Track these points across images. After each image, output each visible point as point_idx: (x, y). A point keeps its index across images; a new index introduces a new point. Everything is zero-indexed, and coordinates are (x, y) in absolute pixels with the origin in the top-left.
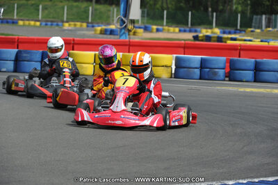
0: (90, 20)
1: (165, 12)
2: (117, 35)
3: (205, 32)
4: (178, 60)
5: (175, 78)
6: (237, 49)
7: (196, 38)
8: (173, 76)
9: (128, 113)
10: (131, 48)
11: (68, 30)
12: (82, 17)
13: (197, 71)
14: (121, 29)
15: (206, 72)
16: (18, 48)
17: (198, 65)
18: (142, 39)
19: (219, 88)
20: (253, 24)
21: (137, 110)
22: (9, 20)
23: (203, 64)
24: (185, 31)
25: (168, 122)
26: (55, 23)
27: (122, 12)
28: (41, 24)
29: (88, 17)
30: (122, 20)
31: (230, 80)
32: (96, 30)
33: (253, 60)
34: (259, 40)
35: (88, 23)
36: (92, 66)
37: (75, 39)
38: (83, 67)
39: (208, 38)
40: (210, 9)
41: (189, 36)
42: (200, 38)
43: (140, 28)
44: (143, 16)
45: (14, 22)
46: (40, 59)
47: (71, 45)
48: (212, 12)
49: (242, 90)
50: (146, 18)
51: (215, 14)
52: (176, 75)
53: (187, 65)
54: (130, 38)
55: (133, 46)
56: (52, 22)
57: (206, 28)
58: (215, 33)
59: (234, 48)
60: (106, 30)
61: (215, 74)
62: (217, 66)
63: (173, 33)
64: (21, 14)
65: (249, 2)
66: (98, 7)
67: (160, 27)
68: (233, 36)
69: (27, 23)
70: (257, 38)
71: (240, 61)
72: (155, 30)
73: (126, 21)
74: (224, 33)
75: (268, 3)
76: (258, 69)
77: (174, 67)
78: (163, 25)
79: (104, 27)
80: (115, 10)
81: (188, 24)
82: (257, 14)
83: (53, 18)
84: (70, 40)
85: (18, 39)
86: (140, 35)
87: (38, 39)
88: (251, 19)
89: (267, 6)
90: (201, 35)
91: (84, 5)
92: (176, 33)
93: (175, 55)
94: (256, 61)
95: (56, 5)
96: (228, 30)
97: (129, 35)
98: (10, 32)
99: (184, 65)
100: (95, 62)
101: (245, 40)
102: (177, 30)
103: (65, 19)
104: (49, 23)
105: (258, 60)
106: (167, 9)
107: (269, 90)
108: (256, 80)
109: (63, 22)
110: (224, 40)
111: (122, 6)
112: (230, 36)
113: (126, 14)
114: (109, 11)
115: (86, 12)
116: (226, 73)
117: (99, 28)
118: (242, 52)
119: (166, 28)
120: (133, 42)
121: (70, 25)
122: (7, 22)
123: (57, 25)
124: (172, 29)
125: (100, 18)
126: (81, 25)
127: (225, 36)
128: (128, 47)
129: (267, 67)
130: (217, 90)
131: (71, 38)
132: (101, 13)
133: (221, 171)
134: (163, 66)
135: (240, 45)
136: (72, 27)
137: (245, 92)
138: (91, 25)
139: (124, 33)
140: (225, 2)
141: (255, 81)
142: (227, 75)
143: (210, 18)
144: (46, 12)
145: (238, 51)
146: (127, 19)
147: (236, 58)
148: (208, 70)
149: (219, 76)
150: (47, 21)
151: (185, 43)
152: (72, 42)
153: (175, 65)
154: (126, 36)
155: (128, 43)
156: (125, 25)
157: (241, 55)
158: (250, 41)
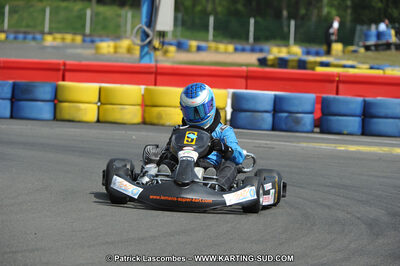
0: (88, 31)
1: (212, 20)
3: (276, 52)
4: (236, 99)
6: (332, 81)
7: (263, 62)
10: (159, 77)
11: (52, 47)
12: (74, 25)
13: (268, 117)
14: (143, 47)
15: (282, 119)
17: (270, 107)
18: (174, 62)
19: (304, 145)
20: (356, 39)
23: (278, 106)
24: (243, 50)
26: (30, 36)
27: (144, 19)
28: (7, 37)
29: (84, 26)
30: (144, 32)
31: (322, 132)
33: (360, 99)
34: (367, 66)
35: (84, 35)
36: (95, 107)
37: (68, 62)
38: (79, 109)
39: (282, 63)
40: (285, 13)
41: (252, 59)
42: (269, 63)
43: (171, 44)
44: (175, 25)
46: (9, 95)
47: (61, 73)
49: (342, 148)
50: (179, 29)
51: (293, 23)
52: (234, 124)
54: (156, 61)
55: (162, 73)
56: (25, 33)
57: (278, 46)
58: (296, 55)
59: (328, 79)
61: (298, 121)
62: (300, 110)
63: (224, 53)
65: (349, 3)
66: (102, 9)
67: (203, 44)
68: (324, 59)
70: (363, 63)
71: (338, 100)
72: (194, 49)
73: (151, 33)
74: (308, 53)
75: (380, 5)
76: (367, 114)
77: (229, 110)
78: (207, 40)
80: (130, 14)
81: (247, 39)
82: (362, 23)
83: (28, 26)
84: (59, 64)
87: (5, 62)
88: (353, 32)
89: (380, 9)
90: (270, 57)
91: (78, 6)
92: (229, 53)
93: (231, 91)
94: (365, 101)
95: (32, 6)
96: (314, 48)
97: (155, 56)
99: (246, 107)
100: (99, 100)
101: (344, 66)
102: (231, 48)
103: (47, 29)
104: (21, 36)
105: (367, 99)
106: (215, 13)
107: (386, 149)
108: (366, 131)
109: (43, 33)
110: (309, 66)
111: (145, 9)
112: (319, 59)
113: (151, 22)
114: (119, 16)
115: (81, 17)
116: (315, 120)
118: (341, 86)
119: (213, 45)
120: (162, 68)
121: (54, 39)
123: (34, 39)
124: (222, 47)
125: (104, 28)
126: (73, 40)
127: (311, 59)
128: (153, 76)
129: (382, 112)
130: (303, 148)
131: (61, 61)
132: (105, 19)
135: (339, 75)
136: (58, 42)
137: (347, 152)
138: (90, 40)
139: (147, 53)
140: (309, 4)
141: (364, 133)
143: (285, 29)
144: (16, 16)
145: (335, 84)
146: (153, 30)
147: (332, 96)
148: (285, 115)
149: (304, 125)
150: (17, 32)
151: (248, 71)
152: (62, 67)
153: (233, 107)
154: (150, 58)
155: (154, 70)
156: (148, 40)
157: (340, 92)
158: (353, 67)
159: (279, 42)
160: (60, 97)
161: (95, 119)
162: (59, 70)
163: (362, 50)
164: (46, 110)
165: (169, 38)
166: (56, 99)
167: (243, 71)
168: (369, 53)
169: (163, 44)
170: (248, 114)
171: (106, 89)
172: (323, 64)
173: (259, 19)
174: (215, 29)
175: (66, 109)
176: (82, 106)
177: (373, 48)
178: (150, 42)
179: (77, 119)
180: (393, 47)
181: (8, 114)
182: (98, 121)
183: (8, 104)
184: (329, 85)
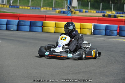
0: (54, 6)
1: (89, 3)
2: (66, 14)
3: (108, 13)
4: (95, 26)
5: (93, 34)
6: (123, 21)
7: (104, 16)
8: (92, 34)
10: (73, 20)
11: (43, 11)
12: (49, 5)
13: (104, 32)
14: (68, 11)
16: (19, 19)
17: (104, 29)
19: (114, 39)
22: (15, 6)
23: (107, 28)
24: (99, 12)
26: (37, 8)
27: (69, 3)
28: (30, 8)
29: (53, 5)
30: (69, 7)
31: (119, 36)
32: (56, 11)
35: (53, 8)
36: (54, 28)
37: (46, 15)
39: (110, 16)
40: (111, 2)
41: (100, 15)
42: (106, 16)
44: (79, 5)
45: (18, 7)
46: (29, 25)
47: (44, 19)
48: (112, 3)
50: (80, 6)
51: (113, 4)
52: (94, 33)
53: (99, 28)
54: (72, 15)
55: (74, 19)
56: (36, 7)
57: (109, 11)
58: (113, 14)
59: (121, 21)
60: (61, 11)
61: (112, 33)
62: (113, 29)
63: (93, 13)
64: (21, 3)
67: (87, 10)
68: (121, 15)
69: (24, 7)
71: (124, 27)
72: (84, 12)
74: (117, 13)
77: (93, 29)
78: (88, 9)
79: (60, 10)
80: (66, 2)
81: (100, 9)
83: (36, 5)
84: (44, 16)
85: (19, 15)
86: (77, 14)
87: (28, 15)
90: (106, 14)
93: (93, 24)
96: (119, 12)
97: (72, 14)
98: (15, 12)
99: (97, 28)
100: (55, 26)
102: (95, 12)
103: (42, 6)
104: (34, 8)
106: (90, 2)
109: (41, 7)
110: (117, 17)
112: (120, 15)
113: (70, 4)
114: (63, 2)
115: (52, 3)
116: (117, 33)
117: (58, 11)
119: (90, 11)
120: (75, 17)
121: (44, 9)
122: (14, 7)
123: (38, 9)
124: (92, 11)
125: (58, 6)
126: (49, 9)
127: (118, 15)
128: (71, 20)
130: (113, 41)
131: (44, 15)
132: (59, 3)
133: (114, 79)
134: (88, 29)
136: (45, 10)
138: (54, 9)
139: (69, 13)
142: (118, 33)
143: (111, 6)
144: (33, 2)
145: (123, 22)
146: (71, 6)
147: (122, 26)
148: (109, 31)
149: (114, 34)
150: (33, 7)
151: (98, 18)
152: (45, 17)
153: (94, 28)
154: (70, 15)
155: (71, 18)
156: (70, 9)
159: (109, 10)
160: (44, 25)
161: (54, 32)
162: (44, 18)
164: (39, 29)
165: (77, 9)
166: (43, 26)
170: (98, 30)
171: (57, 23)
173: (103, 3)
174: (90, 6)
175: (46, 29)
176: (50, 28)
179: (49, 32)
181: (29, 30)
182: (55, 32)
183: (29, 27)
184: (122, 22)
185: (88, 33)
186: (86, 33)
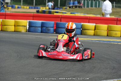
3: (42, 9)
4: (30, 23)
5: (28, 32)
7: (38, 12)
8: (28, 31)
9: (65, 53)
10: (6, 17)
13: (40, 29)
15: (44, 29)
17: (40, 25)
18: (11, 12)
19: (51, 37)
20: (66, 5)
21: (69, 51)
23: (43, 25)
24: (32, 8)
25: (84, 57)
30: (2, 3)
31: (56, 33)
34: (70, 13)
39: (44, 12)
41: (34, 11)
42: (40, 12)
43: (9, 6)
50: (12, 2)
52: (29, 31)
53: (34, 25)
57: (43, 7)
59: (58, 17)
61: (49, 30)
62: (49, 26)
63: (26, 9)
67: (19, 6)
68: (57, 11)
70: (69, 12)
71: (61, 23)
72: (17, 8)
73: (4, 3)
77: (28, 27)
78: (21, 5)
81: (33, 4)
90: (40, 10)
92: (28, 9)
93: (28, 21)
101: (63, 13)
102: (28, 7)
110: (52, 13)
116: (54, 30)
118: (62, 19)
119: (22, 6)
120: (7, 14)
124: (25, 7)
128: (4, 16)
134: (23, 26)
135: (61, 16)
139: (3, 9)
143: (45, 2)
145: (60, 18)
147: (59, 22)
148: (45, 28)
149: (51, 31)
151: (34, 15)
153: (29, 25)
154: (4, 11)
155: (5, 14)
157: (62, 21)
158: (65, 13)
163: (68, 8)
165: (9, 4)
167: (32, 15)
168: (70, 9)
169: (7, 6)
170: (34, 28)
172: (56, 12)
174: (23, 2)
177: (72, 7)
178: (3, 6)
180: (78, 7)
185: (23, 30)
186: (21, 31)
